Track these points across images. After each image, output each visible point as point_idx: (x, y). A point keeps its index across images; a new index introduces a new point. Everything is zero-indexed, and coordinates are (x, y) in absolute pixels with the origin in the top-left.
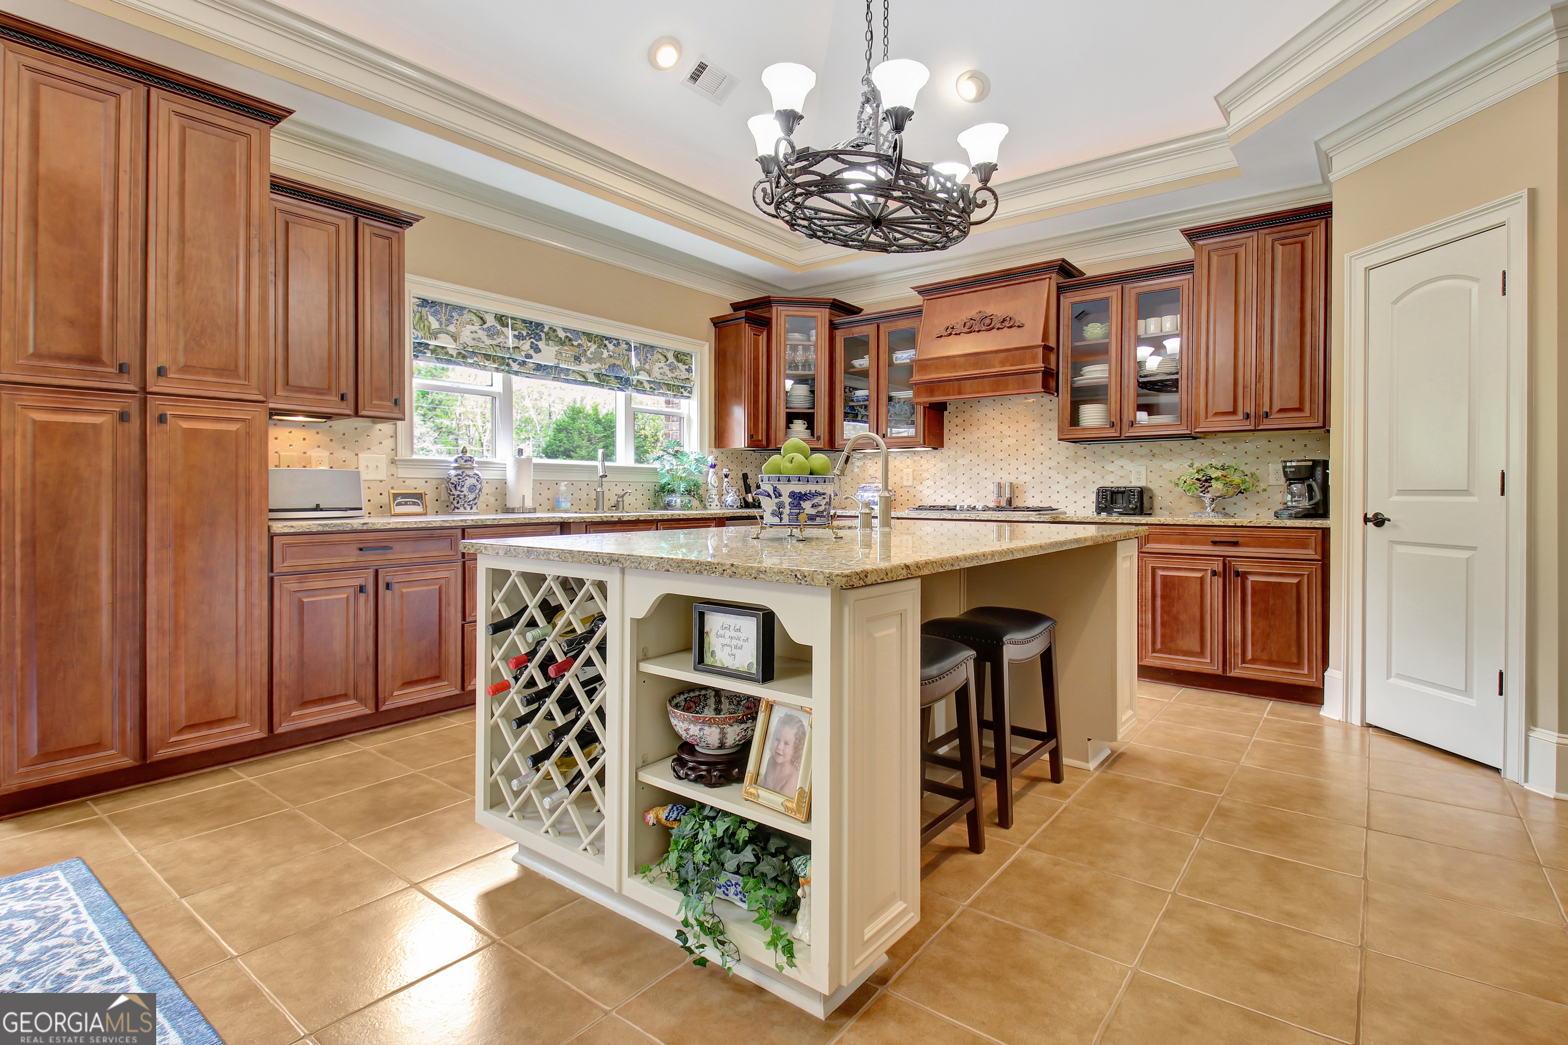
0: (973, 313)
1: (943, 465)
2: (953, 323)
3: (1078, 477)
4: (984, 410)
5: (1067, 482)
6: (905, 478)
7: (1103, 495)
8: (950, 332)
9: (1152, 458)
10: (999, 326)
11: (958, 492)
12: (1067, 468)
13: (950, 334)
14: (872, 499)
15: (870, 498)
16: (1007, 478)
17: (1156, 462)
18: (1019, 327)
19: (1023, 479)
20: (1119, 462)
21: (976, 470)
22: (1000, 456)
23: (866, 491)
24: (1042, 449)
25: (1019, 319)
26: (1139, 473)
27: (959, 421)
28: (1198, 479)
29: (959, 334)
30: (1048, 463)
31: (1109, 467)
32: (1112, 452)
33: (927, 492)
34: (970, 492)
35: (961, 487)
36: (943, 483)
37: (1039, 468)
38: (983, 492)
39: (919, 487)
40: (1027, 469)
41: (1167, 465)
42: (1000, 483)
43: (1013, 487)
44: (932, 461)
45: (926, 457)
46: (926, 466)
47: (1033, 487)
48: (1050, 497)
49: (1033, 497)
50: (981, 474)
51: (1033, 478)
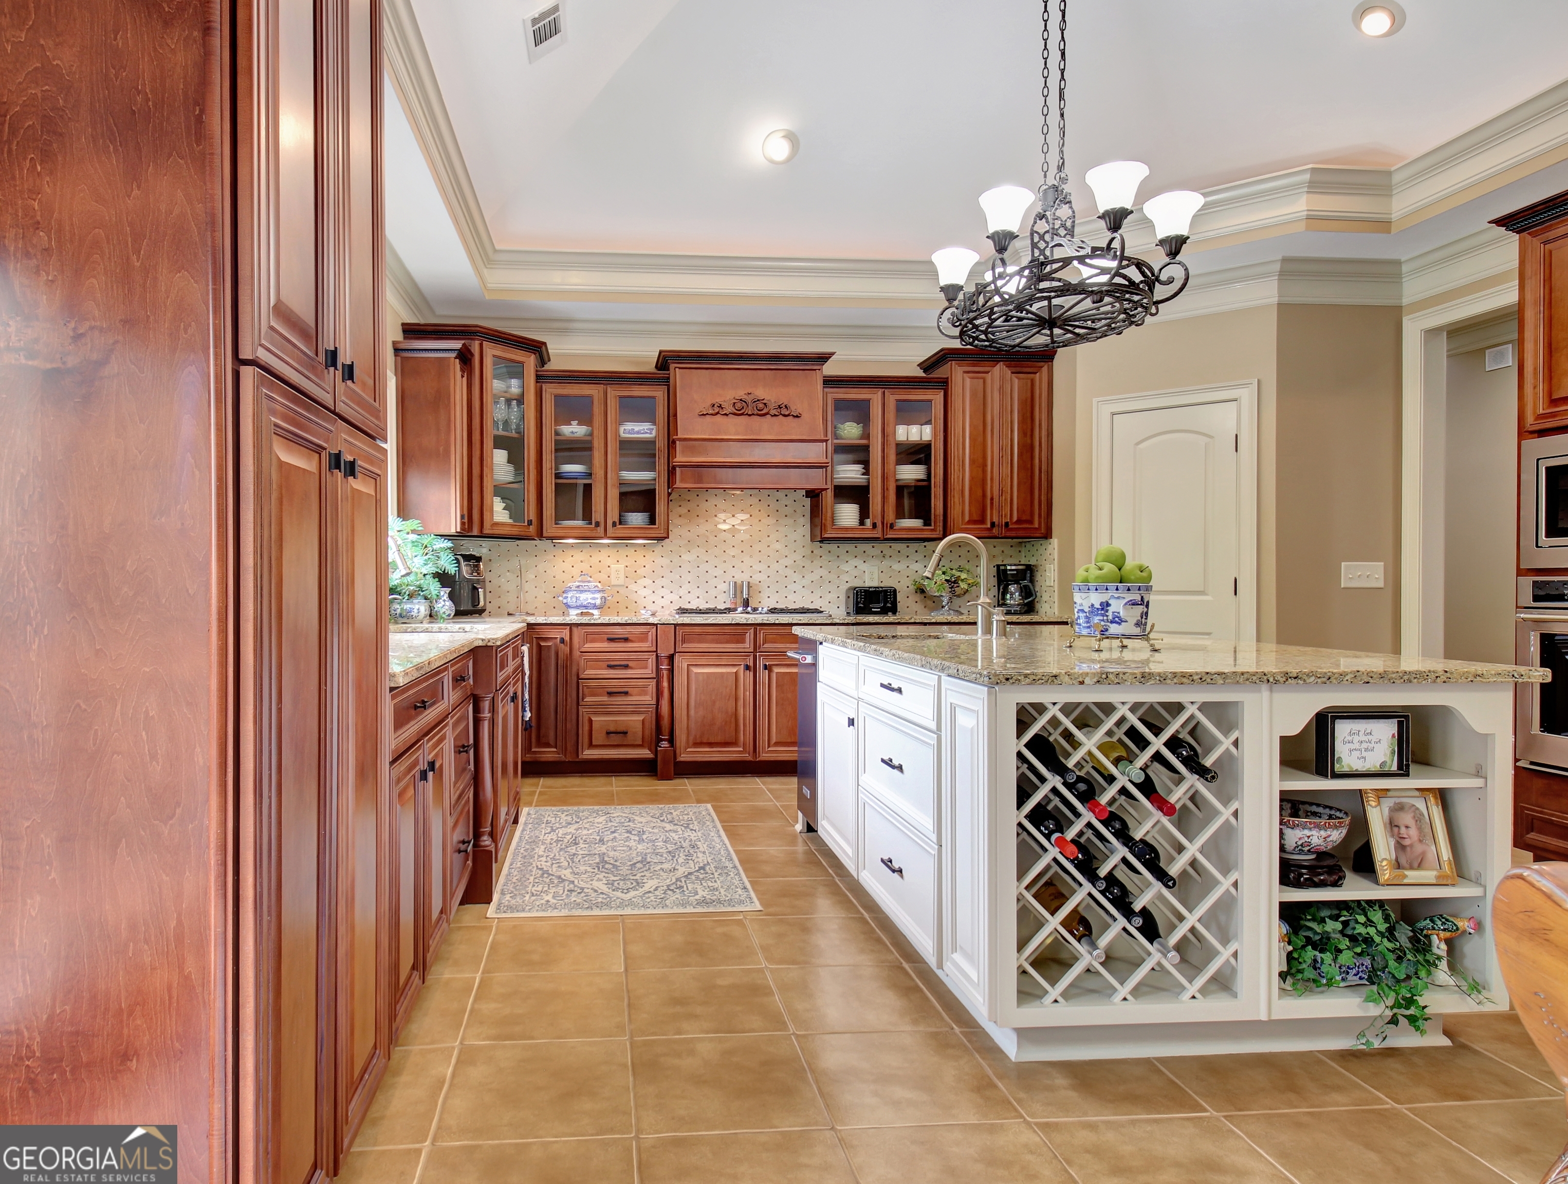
0: (743, 394)
1: (665, 561)
2: (719, 401)
3: (815, 577)
4: (713, 501)
5: (806, 582)
6: (612, 577)
7: (861, 595)
8: (717, 410)
9: (883, 559)
10: (774, 412)
11: (682, 592)
13: (717, 413)
14: (593, 602)
17: (886, 563)
18: (794, 416)
19: (757, 577)
20: (854, 562)
21: (704, 567)
22: (732, 552)
23: (582, 592)
24: (778, 546)
25: (795, 408)
26: (872, 573)
27: (683, 510)
29: (726, 415)
30: (784, 562)
31: (845, 567)
32: (847, 552)
33: (643, 592)
34: (697, 592)
35: (687, 587)
36: (664, 582)
37: (775, 566)
38: (713, 592)
39: (633, 587)
40: (762, 567)
41: (896, 567)
42: (735, 582)
43: (749, 586)
44: (650, 556)
45: (641, 552)
46: (642, 561)
47: (768, 587)
48: (786, 597)
49: (769, 597)
50: (710, 572)
51: (769, 576)
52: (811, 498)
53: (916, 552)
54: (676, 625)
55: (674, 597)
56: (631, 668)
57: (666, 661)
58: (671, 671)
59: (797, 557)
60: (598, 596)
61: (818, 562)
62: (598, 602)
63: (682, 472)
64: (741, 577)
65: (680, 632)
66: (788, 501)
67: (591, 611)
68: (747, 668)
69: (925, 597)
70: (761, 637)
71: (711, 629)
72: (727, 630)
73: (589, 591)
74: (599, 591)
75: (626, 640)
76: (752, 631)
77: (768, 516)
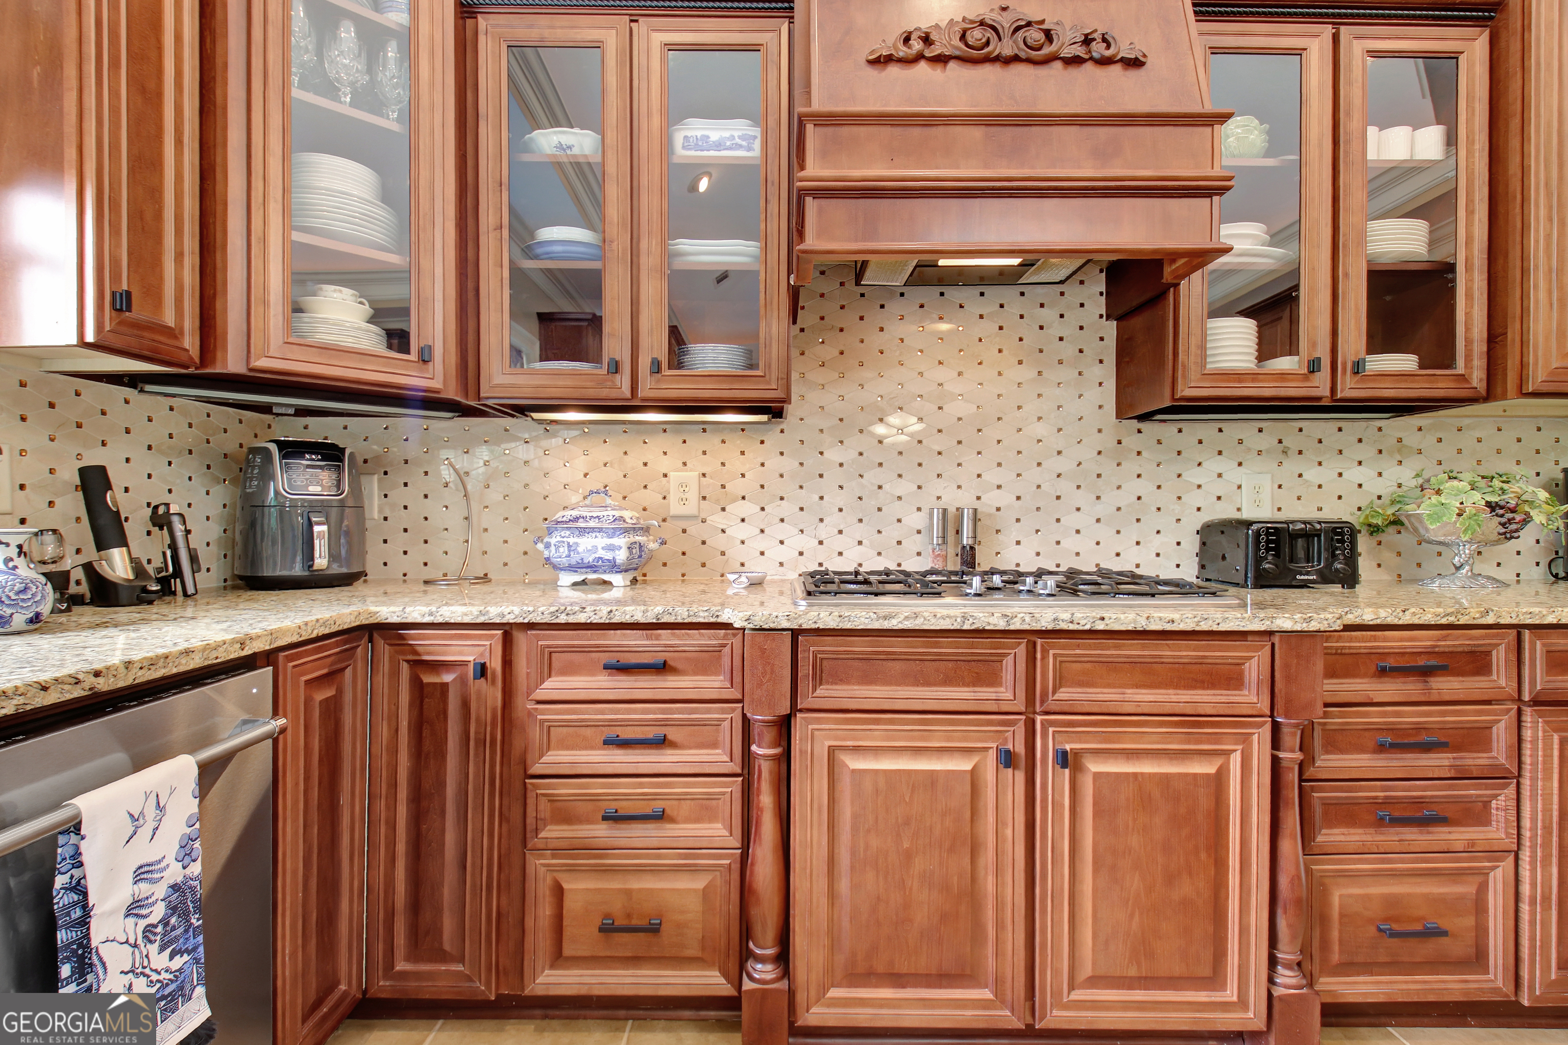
1: (788, 464)
4: (896, 329)
5: (1101, 510)
6: (673, 498)
7: (1268, 542)
8: (919, 49)
9: (1281, 457)
10: (1071, 51)
11: (823, 531)
12: (1099, 475)
13: (918, 58)
14: (608, 556)
15: (601, 553)
16: (964, 499)
17: (1292, 465)
18: (1130, 63)
19: (992, 499)
20: (1214, 465)
21: (873, 476)
23: (583, 531)
24: (1040, 430)
25: (1128, 45)
27: (829, 352)
29: (948, 60)
30: (1055, 464)
31: (1193, 476)
32: (1200, 442)
33: (738, 532)
34: (859, 531)
35: (834, 520)
36: (788, 509)
37: (1033, 475)
38: (893, 532)
39: (718, 520)
40: (1004, 476)
41: (1313, 475)
42: (945, 510)
43: (976, 519)
44: (755, 453)
45: (737, 442)
46: (736, 464)
47: (1018, 520)
48: (1058, 543)
49: (1018, 543)
50: (886, 487)
51: (1018, 498)
52: (1119, 319)
53: (1360, 441)
54: (796, 633)
55: (808, 543)
56: (673, 745)
57: (769, 735)
58: (786, 758)
59: (1087, 453)
60: (622, 541)
61: (1132, 466)
62: (621, 556)
63: (820, 211)
64: (954, 499)
65: (809, 649)
66: (1068, 329)
67: (606, 577)
68: (1007, 759)
69: (1380, 543)
70: (1047, 667)
71: (898, 646)
72: (947, 648)
73: (600, 530)
74: (626, 531)
75: (662, 668)
76: (1021, 650)
77: (1020, 362)
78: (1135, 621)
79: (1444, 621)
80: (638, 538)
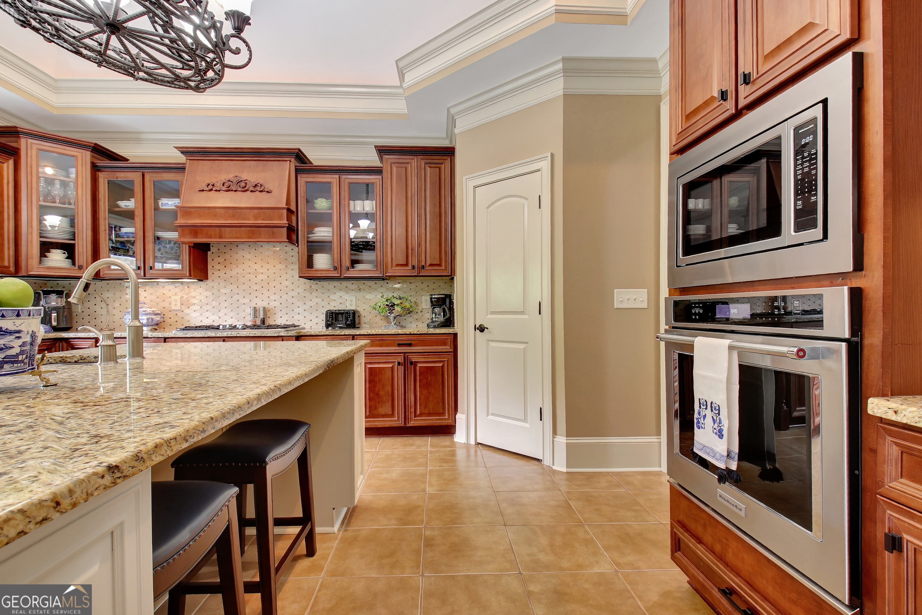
0: (231, 176)
1: (208, 293)
2: (214, 181)
3: (313, 304)
4: (241, 253)
5: (305, 307)
6: (173, 304)
7: (330, 316)
8: (211, 188)
9: (358, 292)
10: (252, 189)
11: (220, 314)
12: (305, 297)
13: (211, 190)
16: (261, 304)
17: (361, 294)
18: (268, 192)
19: (273, 304)
20: (339, 293)
21: (235, 297)
22: (255, 287)
24: (287, 283)
25: (268, 186)
26: (351, 301)
27: (221, 260)
28: (387, 305)
29: (219, 191)
30: (291, 294)
31: (333, 297)
32: (335, 287)
33: (193, 314)
34: (232, 314)
35: (224, 311)
36: (209, 307)
37: (285, 297)
38: (242, 315)
39: (187, 311)
40: (276, 297)
42: (256, 308)
43: (265, 311)
44: (198, 290)
46: (192, 294)
47: (281, 310)
48: (293, 317)
49: (281, 317)
50: (240, 300)
51: (281, 304)
59: (301, 290)
61: (315, 294)
63: (182, 230)
77: (280, 263)
78: (246, 334)
79: (331, 334)
80: (151, 317)
